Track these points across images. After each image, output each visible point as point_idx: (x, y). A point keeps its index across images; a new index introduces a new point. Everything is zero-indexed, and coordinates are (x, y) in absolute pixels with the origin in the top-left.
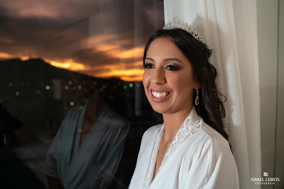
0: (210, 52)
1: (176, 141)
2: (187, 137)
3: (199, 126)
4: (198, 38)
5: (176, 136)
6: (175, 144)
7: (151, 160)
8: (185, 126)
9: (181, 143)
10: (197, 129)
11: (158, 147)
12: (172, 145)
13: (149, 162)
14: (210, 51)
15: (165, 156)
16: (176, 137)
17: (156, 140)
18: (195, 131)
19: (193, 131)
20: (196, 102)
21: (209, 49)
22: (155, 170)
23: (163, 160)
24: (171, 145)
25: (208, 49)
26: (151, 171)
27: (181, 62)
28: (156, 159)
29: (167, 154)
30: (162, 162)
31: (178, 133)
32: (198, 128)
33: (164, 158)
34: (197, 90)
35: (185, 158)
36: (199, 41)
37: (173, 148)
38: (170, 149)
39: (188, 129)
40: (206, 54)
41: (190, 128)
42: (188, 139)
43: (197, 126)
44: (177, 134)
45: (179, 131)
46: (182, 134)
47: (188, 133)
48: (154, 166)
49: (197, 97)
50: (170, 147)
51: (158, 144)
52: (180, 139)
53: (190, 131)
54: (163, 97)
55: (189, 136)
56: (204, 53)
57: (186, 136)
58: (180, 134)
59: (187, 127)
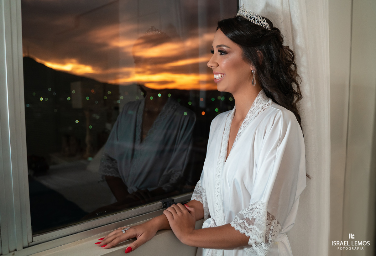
1: (248, 118)
2: (258, 114)
3: (269, 104)
6: (248, 121)
7: (223, 141)
8: (255, 105)
9: (253, 119)
10: (267, 107)
11: (230, 129)
12: (245, 122)
13: (221, 143)
15: (238, 133)
16: (248, 115)
17: (227, 123)
18: (265, 108)
19: (264, 108)
22: (228, 148)
23: (237, 136)
24: (243, 123)
26: (224, 150)
27: (229, 48)
28: (228, 139)
29: (240, 131)
30: (236, 138)
31: (250, 111)
32: (267, 105)
33: (238, 135)
35: (259, 130)
37: (245, 125)
38: (243, 125)
39: (259, 108)
41: (261, 106)
42: (259, 115)
43: (267, 104)
44: (249, 113)
45: (251, 110)
46: (253, 112)
47: (259, 110)
48: (227, 145)
50: (243, 124)
51: (229, 126)
52: (252, 116)
53: (261, 109)
55: (260, 113)
59: (258, 106)
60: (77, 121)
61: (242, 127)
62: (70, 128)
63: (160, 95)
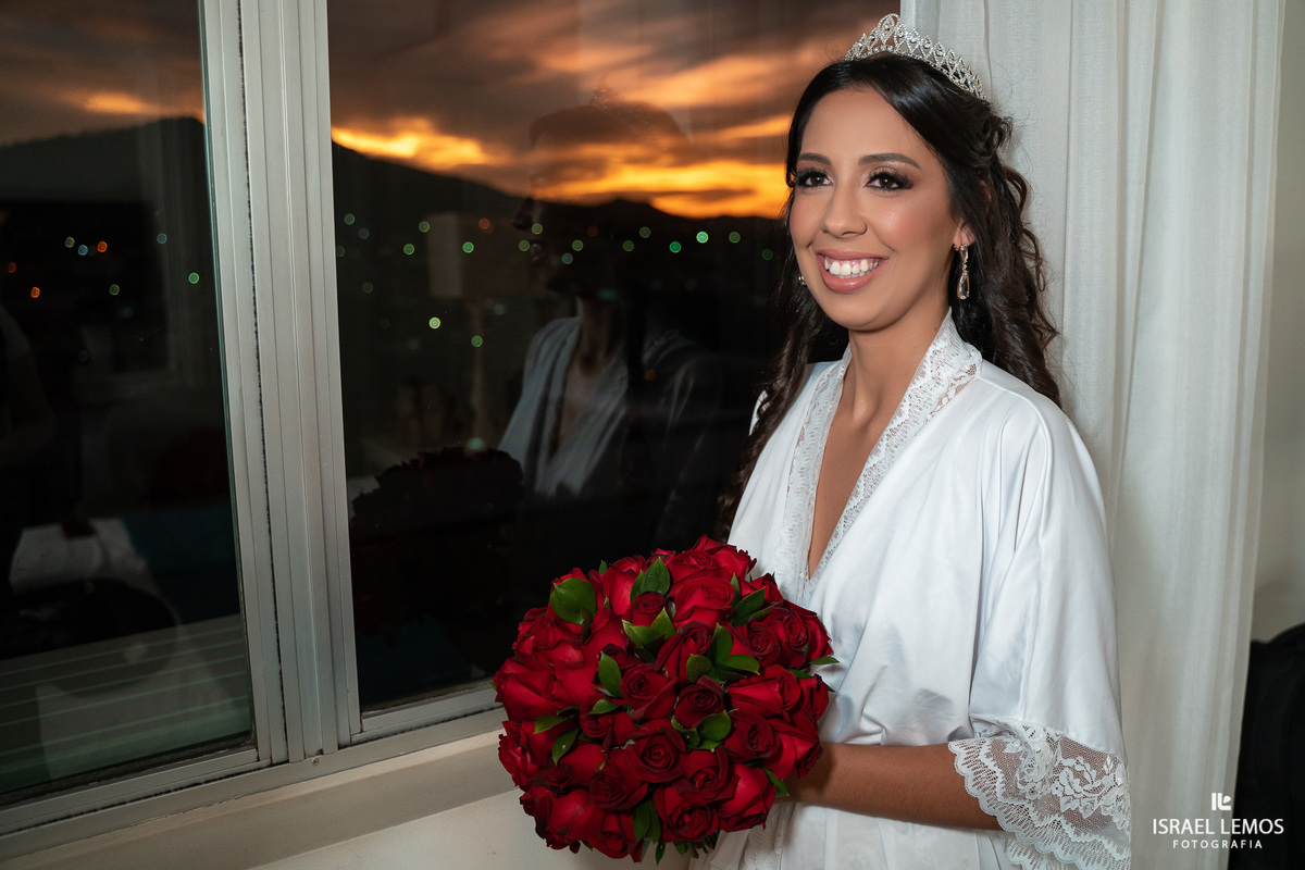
0: (1002, 126)
1: (905, 417)
2: (940, 403)
3: (972, 368)
4: (966, 83)
5: (902, 403)
6: (903, 428)
8: (928, 371)
9: (920, 422)
10: (968, 378)
12: (892, 430)
14: (1004, 123)
16: (905, 406)
18: (960, 383)
19: (958, 383)
20: (960, 290)
21: (1000, 119)
24: (887, 432)
25: (995, 117)
27: (916, 165)
29: (873, 460)
30: (858, 483)
31: (909, 393)
32: (970, 372)
34: (964, 252)
36: (968, 94)
37: (894, 440)
39: (937, 380)
40: (992, 135)
41: (945, 376)
43: (968, 368)
44: (906, 398)
46: (922, 396)
47: (940, 390)
49: (965, 274)
50: (885, 437)
52: (917, 410)
53: (946, 385)
54: (862, 274)
55: (945, 401)
56: (985, 131)
57: (934, 400)
58: (913, 395)
59: (935, 373)
60: (435, 323)
61: (883, 446)
62: (414, 344)
63: (702, 237)
